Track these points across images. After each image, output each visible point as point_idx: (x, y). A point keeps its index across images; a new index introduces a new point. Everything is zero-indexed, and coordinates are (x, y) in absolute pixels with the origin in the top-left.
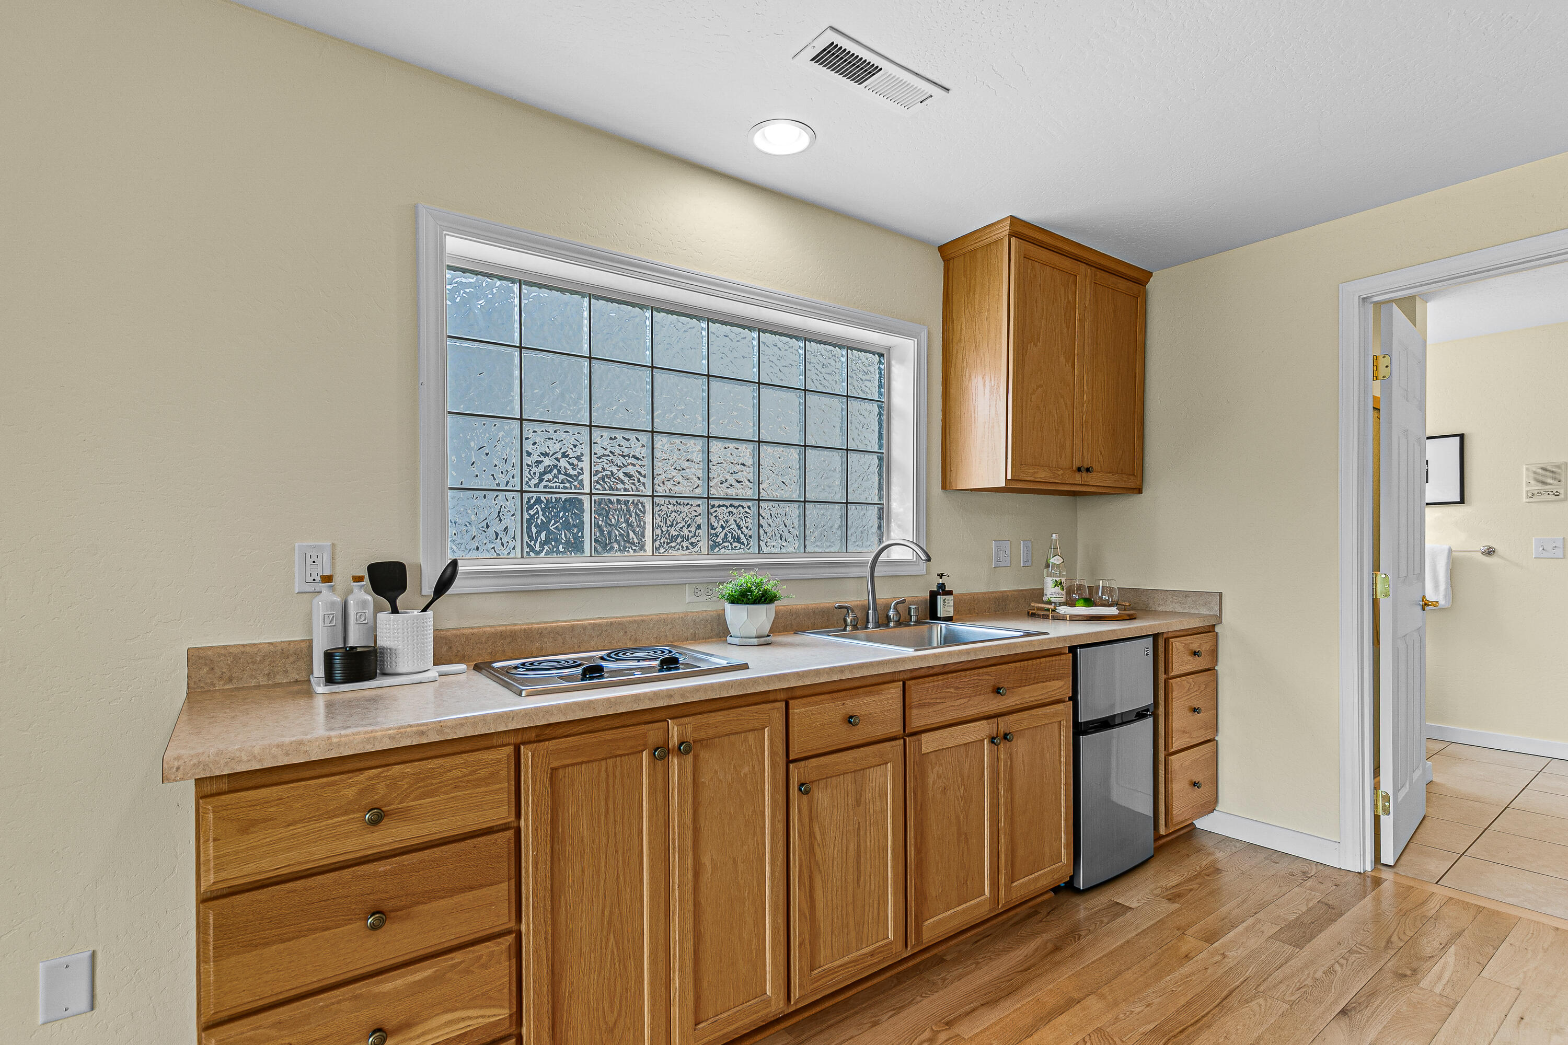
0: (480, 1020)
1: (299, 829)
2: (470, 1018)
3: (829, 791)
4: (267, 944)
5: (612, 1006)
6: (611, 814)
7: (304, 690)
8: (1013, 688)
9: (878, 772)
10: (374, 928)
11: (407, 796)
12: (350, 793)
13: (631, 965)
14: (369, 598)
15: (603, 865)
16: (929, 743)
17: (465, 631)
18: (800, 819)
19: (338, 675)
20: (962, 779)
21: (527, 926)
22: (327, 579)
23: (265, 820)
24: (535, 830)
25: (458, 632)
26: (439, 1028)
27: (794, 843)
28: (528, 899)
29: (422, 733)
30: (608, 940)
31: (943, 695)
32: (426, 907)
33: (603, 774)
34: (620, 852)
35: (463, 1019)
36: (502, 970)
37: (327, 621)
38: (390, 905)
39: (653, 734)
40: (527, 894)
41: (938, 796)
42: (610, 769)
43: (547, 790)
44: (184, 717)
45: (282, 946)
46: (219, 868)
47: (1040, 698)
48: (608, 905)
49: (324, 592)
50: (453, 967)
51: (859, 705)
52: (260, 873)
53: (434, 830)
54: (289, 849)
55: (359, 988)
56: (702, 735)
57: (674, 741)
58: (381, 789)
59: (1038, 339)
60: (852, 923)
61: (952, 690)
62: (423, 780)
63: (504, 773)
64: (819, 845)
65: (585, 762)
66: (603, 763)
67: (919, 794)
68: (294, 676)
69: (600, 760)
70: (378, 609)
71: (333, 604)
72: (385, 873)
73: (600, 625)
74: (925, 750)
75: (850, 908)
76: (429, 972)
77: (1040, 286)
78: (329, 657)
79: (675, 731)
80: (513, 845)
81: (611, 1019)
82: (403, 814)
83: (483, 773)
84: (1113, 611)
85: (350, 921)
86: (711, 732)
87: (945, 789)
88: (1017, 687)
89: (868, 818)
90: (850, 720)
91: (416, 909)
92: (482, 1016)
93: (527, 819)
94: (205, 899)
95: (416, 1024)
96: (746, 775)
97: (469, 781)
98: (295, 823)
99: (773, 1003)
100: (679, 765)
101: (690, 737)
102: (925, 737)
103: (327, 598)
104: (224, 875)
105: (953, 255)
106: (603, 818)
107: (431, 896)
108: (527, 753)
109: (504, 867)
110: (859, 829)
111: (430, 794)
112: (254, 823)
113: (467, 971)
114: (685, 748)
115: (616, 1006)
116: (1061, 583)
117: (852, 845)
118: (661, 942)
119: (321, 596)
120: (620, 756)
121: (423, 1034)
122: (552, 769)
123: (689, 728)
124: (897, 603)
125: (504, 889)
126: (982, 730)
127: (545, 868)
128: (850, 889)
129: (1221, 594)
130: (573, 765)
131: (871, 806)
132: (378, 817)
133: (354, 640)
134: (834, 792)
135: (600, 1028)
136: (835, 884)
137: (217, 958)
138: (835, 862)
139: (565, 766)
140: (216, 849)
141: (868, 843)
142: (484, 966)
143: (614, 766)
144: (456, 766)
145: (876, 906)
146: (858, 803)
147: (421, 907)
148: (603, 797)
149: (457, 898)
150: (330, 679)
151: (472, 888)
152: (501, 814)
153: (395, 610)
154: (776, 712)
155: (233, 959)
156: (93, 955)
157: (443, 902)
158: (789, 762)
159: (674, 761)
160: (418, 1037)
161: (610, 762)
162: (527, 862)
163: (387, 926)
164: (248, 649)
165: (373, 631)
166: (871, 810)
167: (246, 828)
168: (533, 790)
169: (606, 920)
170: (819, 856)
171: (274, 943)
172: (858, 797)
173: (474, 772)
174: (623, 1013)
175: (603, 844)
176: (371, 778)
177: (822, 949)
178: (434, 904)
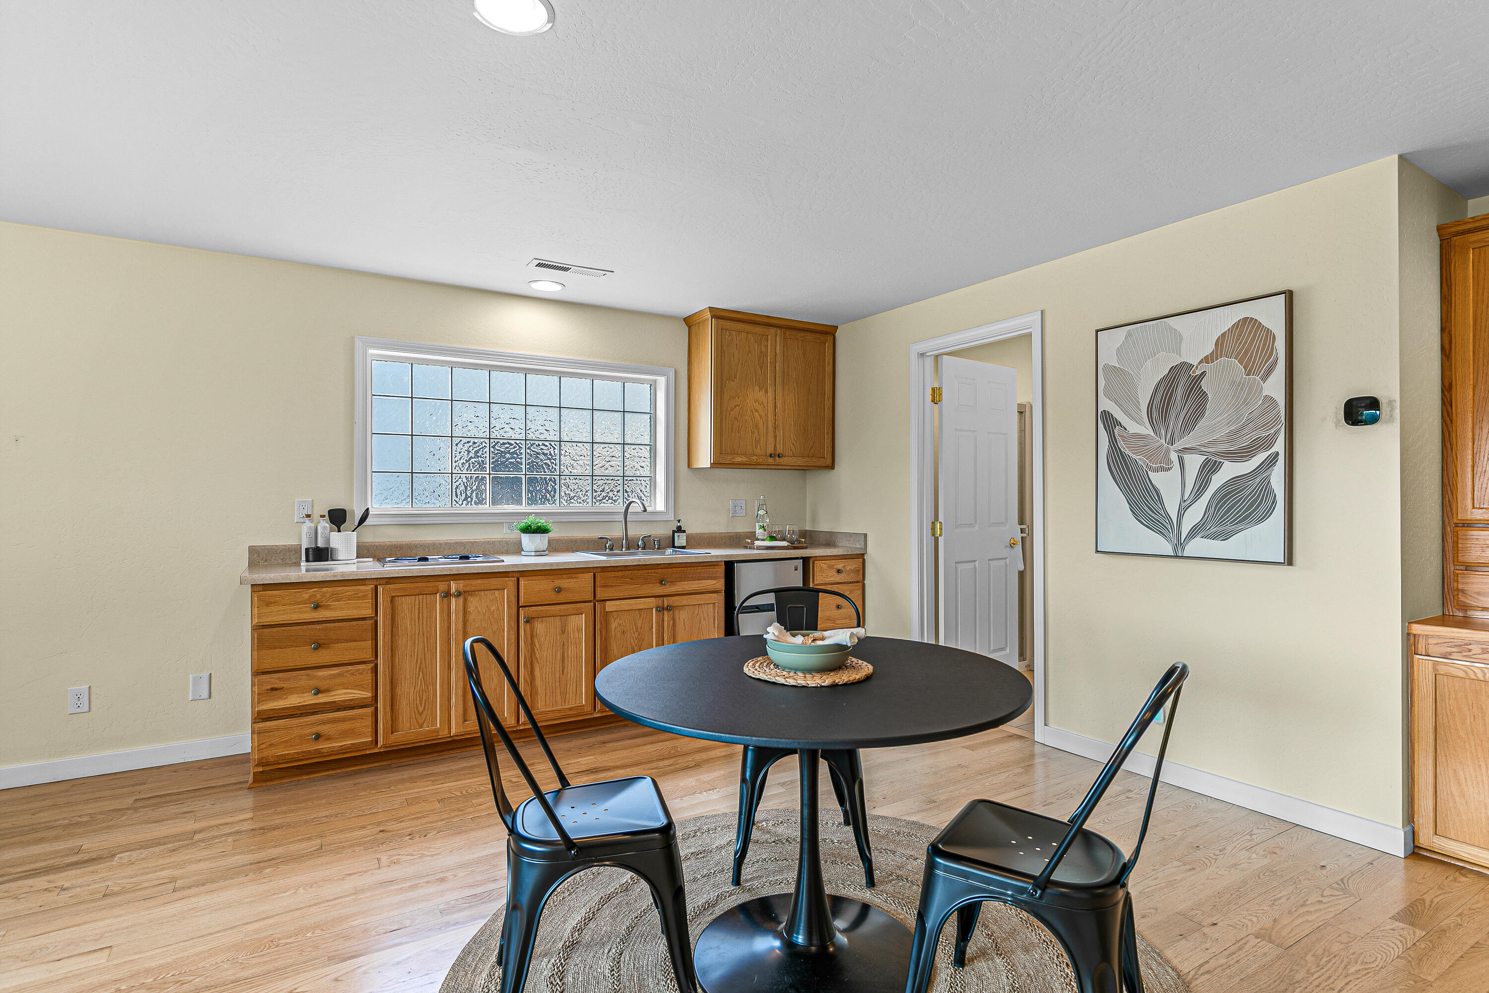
0: (359, 695)
1: (287, 607)
2: (354, 693)
3: (544, 624)
4: (275, 648)
5: (421, 704)
6: (421, 620)
7: (298, 564)
8: (675, 582)
9: (577, 619)
10: (315, 649)
11: (328, 600)
12: (306, 596)
13: (431, 688)
14: (328, 525)
15: (417, 641)
16: (610, 606)
17: (376, 544)
18: (525, 633)
19: (311, 558)
20: (637, 628)
21: (380, 661)
22: (308, 516)
23: (275, 603)
24: (384, 622)
25: (372, 544)
26: (341, 694)
27: (522, 646)
28: (380, 650)
29: (335, 576)
30: (419, 675)
31: (621, 582)
32: (336, 645)
33: (417, 601)
34: (425, 637)
35: (352, 693)
36: (368, 677)
37: (308, 535)
38: (322, 641)
39: (442, 586)
40: (380, 647)
41: (619, 635)
42: (421, 600)
43: (389, 605)
44: (248, 569)
45: (281, 650)
46: (259, 617)
47: (697, 589)
48: (419, 658)
49: (307, 522)
50: (347, 671)
51: (565, 583)
52: (273, 622)
53: (340, 615)
54: (284, 614)
55: (309, 672)
56: (468, 589)
57: (453, 590)
58: (318, 596)
59: (735, 377)
60: (558, 691)
61: (628, 580)
62: (335, 594)
63: (370, 596)
64: (538, 650)
65: (408, 595)
66: (417, 597)
67: (604, 632)
68: (294, 560)
69: (416, 595)
70: (332, 530)
71: (310, 527)
72: (320, 629)
73: (450, 543)
74: (607, 609)
75: (558, 684)
76: (337, 671)
77: (737, 345)
78: (307, 550)
79: (454, 586)
80: (374, 626)
81: (421, 709)
82: (327, 607)
83: (360, 595)
84: (785, 544)
85: (305, 645)
86: (473, 588)
87: (623, 632)
88: (678, 581)
89: (569, 641)
90: (559, 590)
91: (332, 645)
92: (360, 694)
93: (380, 616)
94: (256, 628)
95: (332, 691)
96: (494, 610)
97: (355, 597)
98: (286, 605)
99: (508, 720)
100: (456, 601)
101: (461, 589)
102: (608, 603)
103: (308, 524)
104: (261, 620)
105: (692, 323)
106: (417, 620)
107: (338, 641)
108: (380, 589)
109: (369, 635)
110: (563, 645)
111: (338, 600)
112: (271, 603)
113: (353, 674)
114: (459, 594)
115: (423, 704)
116: (763, 527)
117: (559, 652)
118: (446, 680)
119: (305, 524)
120: (426, 594)
121: (335, 695)
122: (392, 597)
123: (461, 585)
124: (645, 537)
125: (369, 644)
126: (652, 602)
127: (388, 638)
128: (557, 675)
129: (865, 535)
130: (403, 596)
131: (572, 635)
132: (317, 607)
133: (320, 544)
134: (548, 625)
135: (415, 712)
136: (547, 670)
137: (258, 650)
138: (548, 660)
139: (398, 596)
140: (258, 611)
141: (570, 653)
142: (361, 674)
143: (423, 599)
144: (350, 590)
145: (574, 686)
146: (563, 632)
147: (334, 645)
148: (417, 612)
149: (349, 644)
150: (307, 560)
151: (355, 641)
152: (368, 612)
153: (339, 531)
154: (511, 582)
155: (263, 651)
156: (210, 674)
157: (343, 644)
158: (519, 607)
159: (453, 600)
160: (333, 696)
161: (421, 596)
162: (380, 634)
163: (320, 650)
164: (274, 547)
165: (328, 540)
166: (572, 637)
167: (268, 604)
168: (383, 604)
169: (418, 665)
170: (537, 655)
171: (278, 648)
172: (563, 629)
173: (357, 594)
174: (427, 708)
175: (417, 632)
176: (314, 592)
177: (539, 701)
178: (339, 645)
